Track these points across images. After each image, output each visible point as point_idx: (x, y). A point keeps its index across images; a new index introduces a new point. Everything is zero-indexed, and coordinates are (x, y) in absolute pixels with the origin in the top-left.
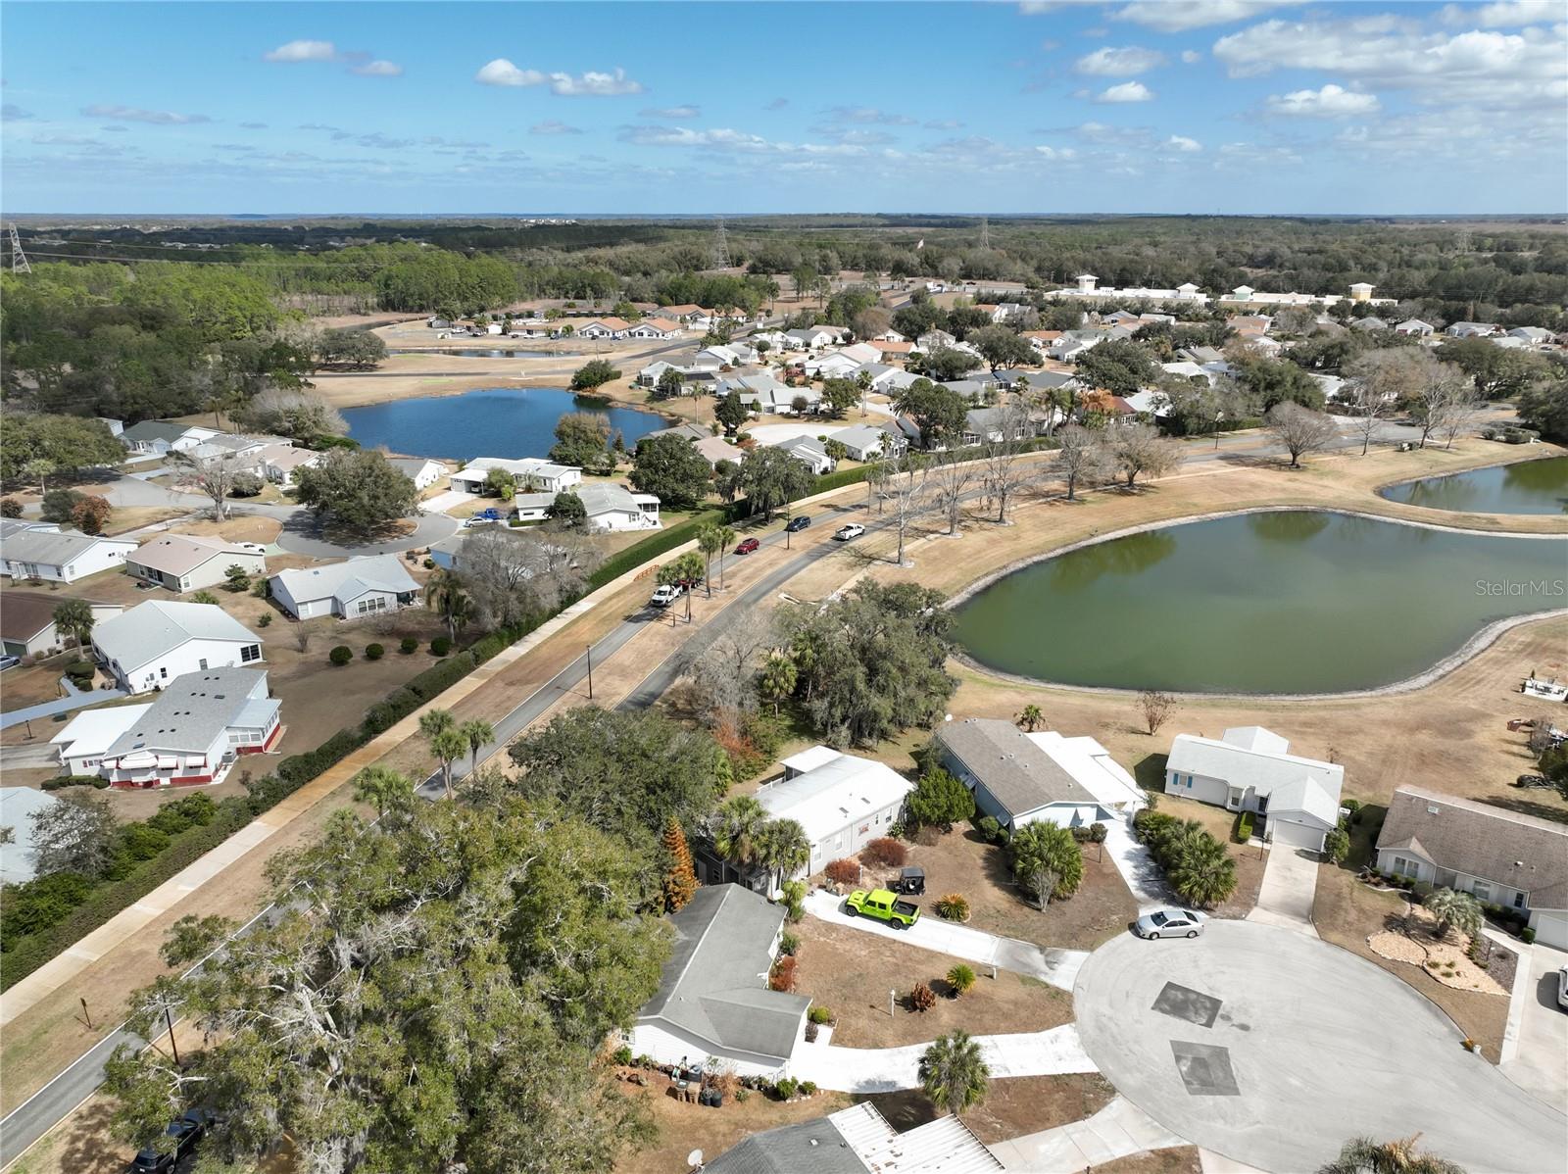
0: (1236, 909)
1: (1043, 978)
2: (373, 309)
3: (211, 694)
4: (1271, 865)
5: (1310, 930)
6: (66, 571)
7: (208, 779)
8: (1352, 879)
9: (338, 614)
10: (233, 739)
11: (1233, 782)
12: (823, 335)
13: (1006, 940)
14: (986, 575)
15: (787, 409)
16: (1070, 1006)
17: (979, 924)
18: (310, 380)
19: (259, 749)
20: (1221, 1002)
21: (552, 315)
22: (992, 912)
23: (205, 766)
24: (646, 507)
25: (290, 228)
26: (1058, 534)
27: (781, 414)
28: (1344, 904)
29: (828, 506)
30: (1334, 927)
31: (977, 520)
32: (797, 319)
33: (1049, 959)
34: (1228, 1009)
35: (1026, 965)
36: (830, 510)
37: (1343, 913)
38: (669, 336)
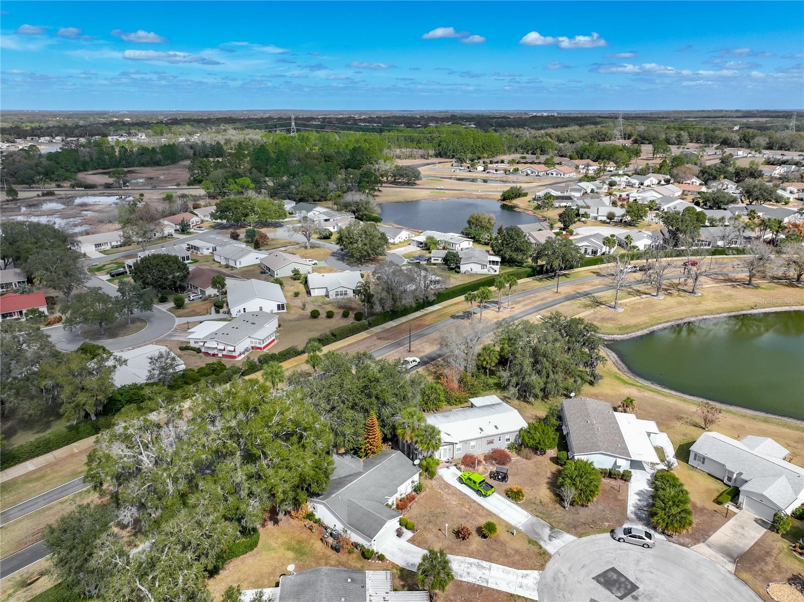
0: (687, 540)
1: (542, 543)
2: (431, 156)
3: (251, 321)
4: (732, 522)
5: (731, 567)
6: (238, 263)
7: (235, 357)
8: (785, 546)
9: (327, 296)
10: (252, 342)
11: (729, 467)
12: (652, 179)
13: (535, 518)
14: (666, 322)
15: (605, 218)
16: (546, 562)
17: (525, 507)
18: (380, 189)
19: (260, 348)
20: (638, 588)
21: (512, 162)
22: (538, 502)
23: (234, 351)
24: (494, 262)
25: (418, 116)
26: (729, 304)
27: (601, 221)
28: (768, 559)
29: (594, 273)
30: (749, 570)
31: (679, 290)
32: (642, 169)
33: (553, 535)
34: (640, 593)
35: (537, 534)
36: (595, 275)
37: (763, 564)
38: (567, 176)
